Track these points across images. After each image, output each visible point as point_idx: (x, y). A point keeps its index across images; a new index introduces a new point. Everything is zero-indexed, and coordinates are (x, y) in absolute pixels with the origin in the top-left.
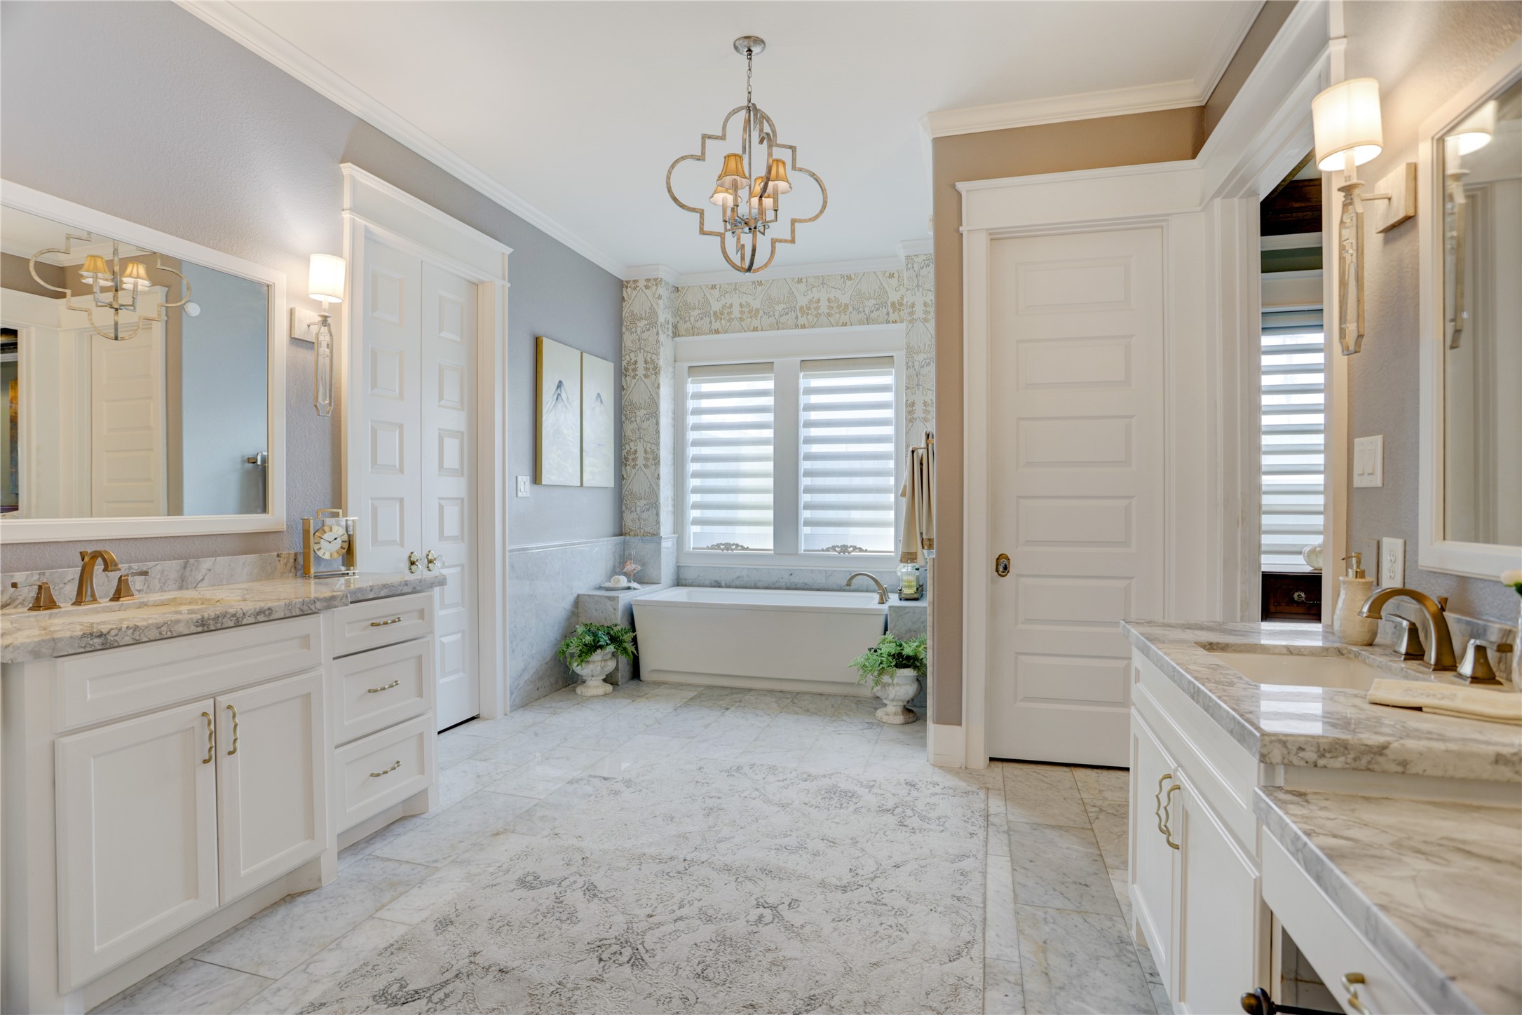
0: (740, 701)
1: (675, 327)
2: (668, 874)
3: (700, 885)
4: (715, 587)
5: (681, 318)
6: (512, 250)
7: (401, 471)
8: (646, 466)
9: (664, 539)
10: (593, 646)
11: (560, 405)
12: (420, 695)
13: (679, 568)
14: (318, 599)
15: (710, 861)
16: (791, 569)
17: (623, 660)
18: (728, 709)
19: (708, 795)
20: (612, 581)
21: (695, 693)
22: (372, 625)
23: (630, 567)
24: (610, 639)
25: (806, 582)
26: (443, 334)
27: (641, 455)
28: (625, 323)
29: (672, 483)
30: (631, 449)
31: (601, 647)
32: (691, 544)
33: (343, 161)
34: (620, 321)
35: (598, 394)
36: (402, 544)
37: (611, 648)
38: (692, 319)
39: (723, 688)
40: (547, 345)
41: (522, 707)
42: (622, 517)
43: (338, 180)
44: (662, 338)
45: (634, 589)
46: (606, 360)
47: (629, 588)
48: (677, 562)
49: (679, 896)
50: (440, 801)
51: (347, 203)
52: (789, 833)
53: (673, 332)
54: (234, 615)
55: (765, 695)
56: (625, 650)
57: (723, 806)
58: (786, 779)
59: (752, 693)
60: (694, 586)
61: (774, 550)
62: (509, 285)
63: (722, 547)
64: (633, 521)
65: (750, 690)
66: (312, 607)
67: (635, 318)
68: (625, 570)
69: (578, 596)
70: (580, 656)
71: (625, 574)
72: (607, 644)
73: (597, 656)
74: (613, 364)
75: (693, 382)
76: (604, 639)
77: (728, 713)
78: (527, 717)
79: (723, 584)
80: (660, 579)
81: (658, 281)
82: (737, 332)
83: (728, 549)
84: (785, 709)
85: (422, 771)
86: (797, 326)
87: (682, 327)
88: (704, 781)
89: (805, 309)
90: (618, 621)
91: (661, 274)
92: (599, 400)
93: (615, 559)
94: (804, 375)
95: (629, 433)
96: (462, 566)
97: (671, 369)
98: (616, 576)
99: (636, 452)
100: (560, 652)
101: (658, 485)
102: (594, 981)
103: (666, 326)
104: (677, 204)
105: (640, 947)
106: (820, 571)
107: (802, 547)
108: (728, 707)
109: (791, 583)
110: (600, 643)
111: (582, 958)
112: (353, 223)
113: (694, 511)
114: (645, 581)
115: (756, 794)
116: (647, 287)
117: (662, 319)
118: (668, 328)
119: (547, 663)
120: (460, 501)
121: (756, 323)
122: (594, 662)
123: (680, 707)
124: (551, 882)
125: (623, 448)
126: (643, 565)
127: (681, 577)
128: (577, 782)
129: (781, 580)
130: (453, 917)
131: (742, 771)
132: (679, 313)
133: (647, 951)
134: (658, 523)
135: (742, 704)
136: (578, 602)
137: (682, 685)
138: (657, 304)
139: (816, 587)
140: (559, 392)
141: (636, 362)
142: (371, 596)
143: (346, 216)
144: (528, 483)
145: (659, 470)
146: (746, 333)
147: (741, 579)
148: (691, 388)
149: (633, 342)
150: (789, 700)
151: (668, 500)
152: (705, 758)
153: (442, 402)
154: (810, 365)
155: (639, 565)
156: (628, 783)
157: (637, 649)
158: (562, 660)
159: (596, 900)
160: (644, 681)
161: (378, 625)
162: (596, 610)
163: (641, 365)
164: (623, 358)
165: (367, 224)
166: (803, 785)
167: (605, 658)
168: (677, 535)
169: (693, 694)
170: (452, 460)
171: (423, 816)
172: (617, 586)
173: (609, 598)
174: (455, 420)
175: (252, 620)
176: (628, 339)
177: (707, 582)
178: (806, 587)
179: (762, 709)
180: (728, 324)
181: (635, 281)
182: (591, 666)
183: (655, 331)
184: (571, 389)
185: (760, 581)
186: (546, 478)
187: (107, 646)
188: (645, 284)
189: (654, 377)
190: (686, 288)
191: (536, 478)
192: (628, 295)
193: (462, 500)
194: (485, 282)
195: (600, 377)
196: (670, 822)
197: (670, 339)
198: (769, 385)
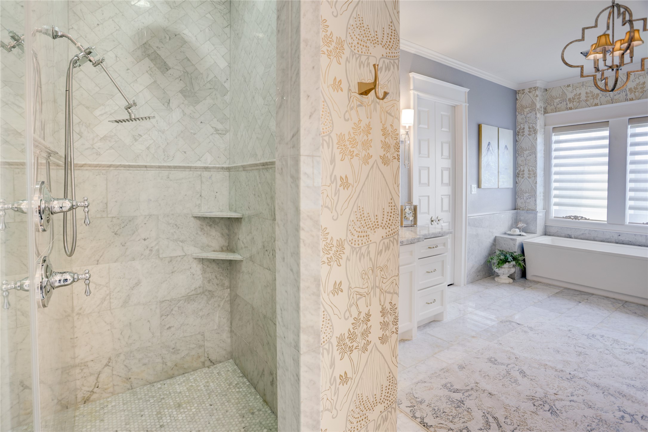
0: (587, 299)
1: (545, 109)
2: (561, 377)
3: (581, 388)
4: (568, 237)
5: (548, 104)
6: (469, 90)
7: (429, 185)
8: (529, 177)
9: (539, 212)
10: (504, 261)
11: (489, 153)
12: (443, 275)
13: (546, 227)
15: (585, 378)
16: (619, 233)
17: (518, 268)
18: (580, 302)
19: (577, 345)
20: (511, 231)
21: (558, 291)
22: (429, 248)
23: (520, 225)
24: (513, 259)
25: (631, 240)
26: (443, 129)
27: (526, 172)
28: (518, 111)
29: (543, 185)
30: (521, 169)
31: (509, 262)
32: (553, 215)
33: (410, 72)
34: (515, 109)
35: (506, 146)
36: (429, 214)
37: (514, 263)
38: (555, 104)
39: (575, 290)
40: (484, 128)
41: (471, 283)
42: (516, 201)
43: (408, 79)
44: (538, 115)
45: (522, 235)
46: (509, 129)
47: (520, 235)
48: (545, 224)
49: (570, 390)
50: (448, 318)
51: (412, 87)
52: (634, 379)
53: (544, 112)
55: (603, 299)
56: (520, 264)
57: (587, 353)
58: (627, 349)
59: (594, 296)
60: (555, 236)
61: (607, 221)
62: (468, 105)
63: (572, 217)
64: (522, 203)
65: (593, 294)
66: (414, 241)
67: (523, 107)
68: (518, 226)
69: (496, 237)
70: (498, 264)
71: (518, 228)
72: (512, 261)
73: (506, 265)
74: (512, 131)
75: (555, 135)
76: (510, 258)
77: (580, 304)
78: (474, 288)
79: (573, 236)
80: (536, 231)
81: (536, 89)
82: (584, 108)
83: (576, 219)
84: (618, 309)
85: (442, 305)
86: (626, 100)
87: (549, 108)
88: (573, 337)
89: (633, 90)
90: (516, 250)
91: (538, 85)
92: (506, 148)
93: (513, 220)
94: (631, 126)
95: (520, 162)
96: (449, 222)
97: (543, 130)
98: (514, 229)
99: (524, 171)
100: (488, 261)
101: (536, 187)
102: (533, 413)
103: (541, 109)
104: (567, 66)
105: (553, 406)
106: (641, 235)
107: (628, 221)
108: (581, 301)
109: (619, 240)
110: (508, 260)
111: (524, 401)
112: (414, 94)
113: (555, 199)
114: (528, 232)
115: (607, 352)
116: (530, 92)
117: (538, 106)
118: (541, 110)
119: (482, 265)
120: (448, 196)
121: (596, 101)
122: (504, 268)
123: (551, 296)
124: (502, 364)
125: (517, 169)
126: (527, 224)
127: (547, 231)
128: (505, 322)
129: (612, 238)
130: (464, 365)
131: (596, 338)
132: (547, 101)
133: (557, 410)
134: (536, 204)
135: (589, 301)
136: (495, 239)
137: (550, 285)
138: (536, 100)
139: (638, 243)
140: (489, 147)
141: (524, 128)
143: (412, 92)
144: (475, 188)
145: (536, 179)
146: (590, 108)
147: (585, 235)
148: (554, 138)
149: (522, 119)
150: (621, 305)
151: (541, 194)
152: (572, 326)
153: (443, 157)
154: (635, 121)
155: (525, 224)
156: (531, 329)
157: (525, 264)
158: (488, 265)
159: (526, 378)
160: (528, 280)
161: (431, 248)
162: (505, 244)
163: (527, 129)
164: (517, 127)
165: (418, 93)
166: (639, 355)
167: (510, 267)
168: (545, 210)
169: (557, 291)
170: (446, 180)
171: (442, 322)
172: (514, 234)
173: (511, 239)
174: (446, 163)
176: (519, 118)
177: (563, 235)
178: (630, 243)
179: (603, 306)
180: (578, 104)
181: (523, 90)
182: (503, 270)
183: (534, 112)
184: (494, 144)
185: (597, 237)
186: (484, 185)
188: (529, 90)
189: (534, 135)
190: (551, 89)
191: (479, 186)
192: (519, 97)
193: (450, 196)
194: (458, 105)
195: (507, 137)
196: (557, 353)
197: (542, 115)
198: (606, 133)
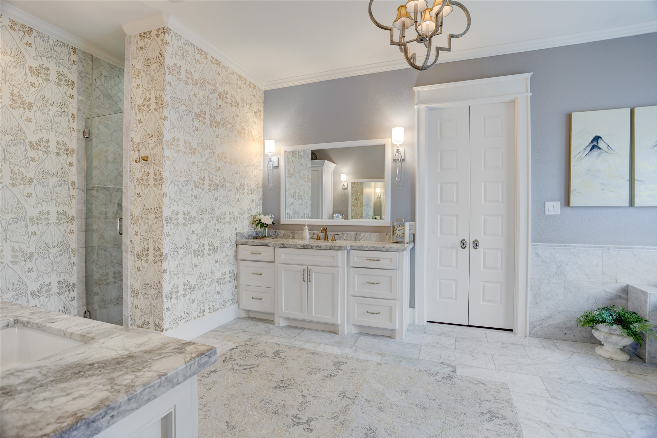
14: (336, 246)
54: (311, 246)
142: (367, 249)
175: (315, 248)
187: (284, 247)
